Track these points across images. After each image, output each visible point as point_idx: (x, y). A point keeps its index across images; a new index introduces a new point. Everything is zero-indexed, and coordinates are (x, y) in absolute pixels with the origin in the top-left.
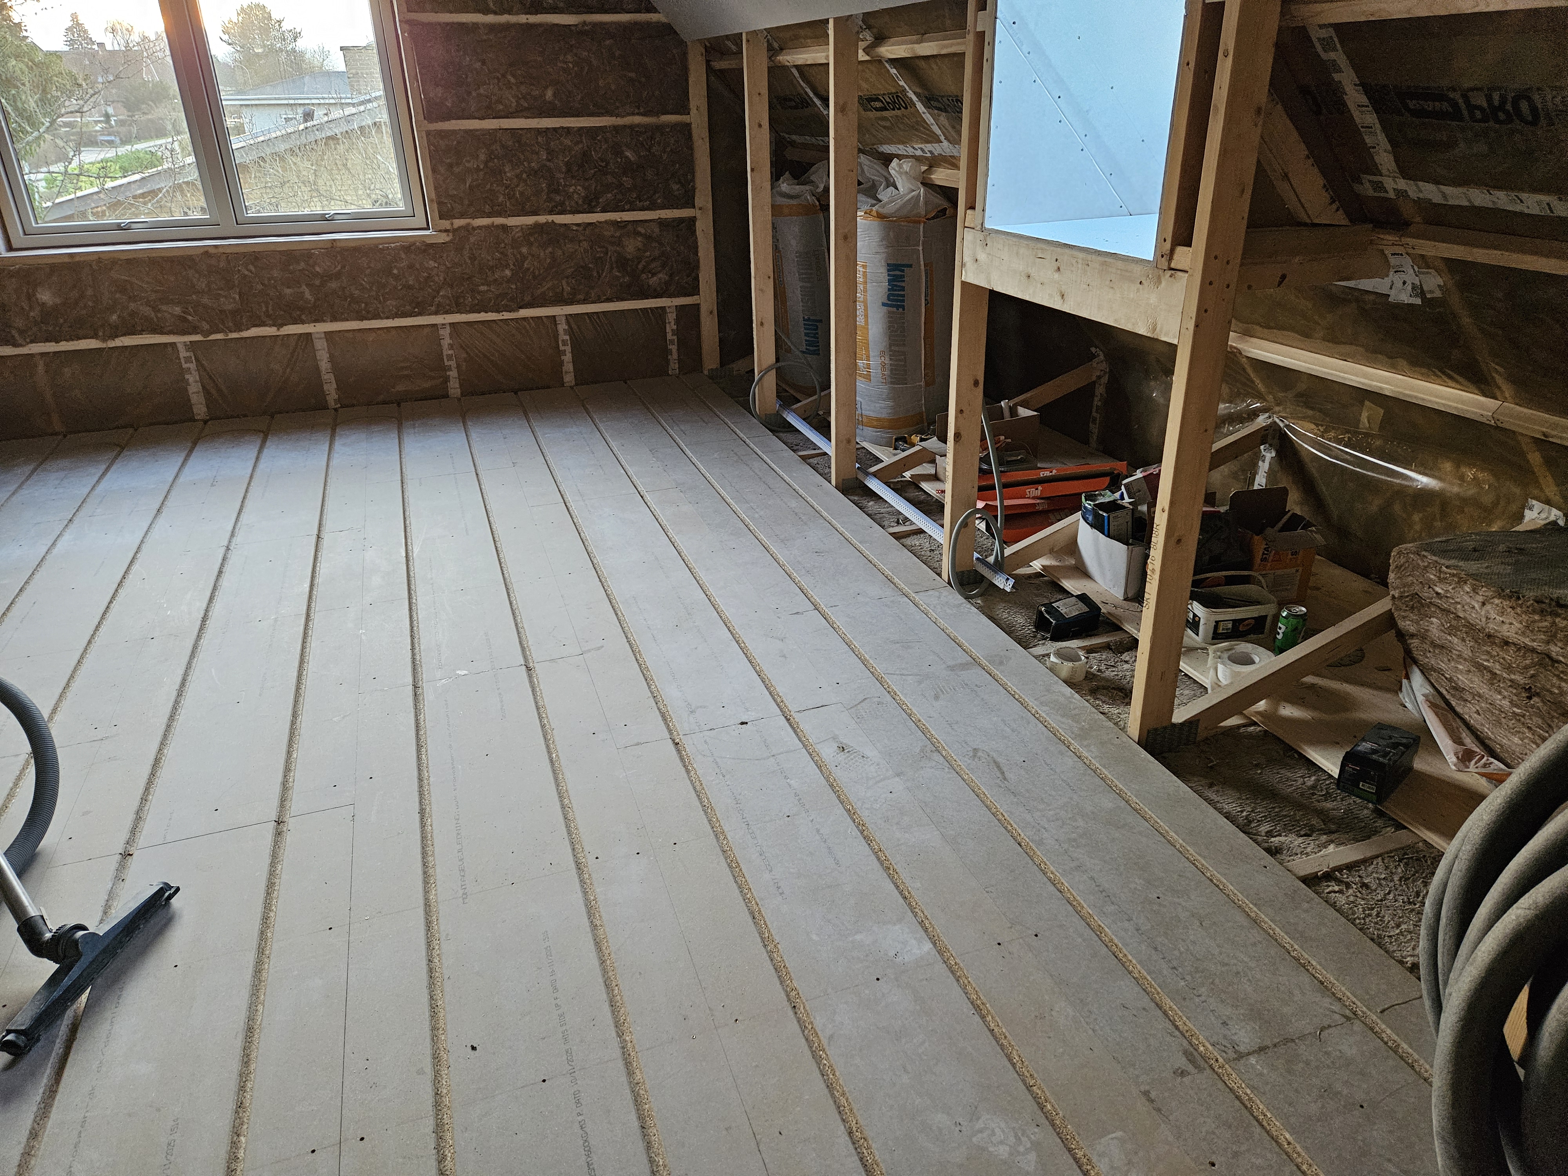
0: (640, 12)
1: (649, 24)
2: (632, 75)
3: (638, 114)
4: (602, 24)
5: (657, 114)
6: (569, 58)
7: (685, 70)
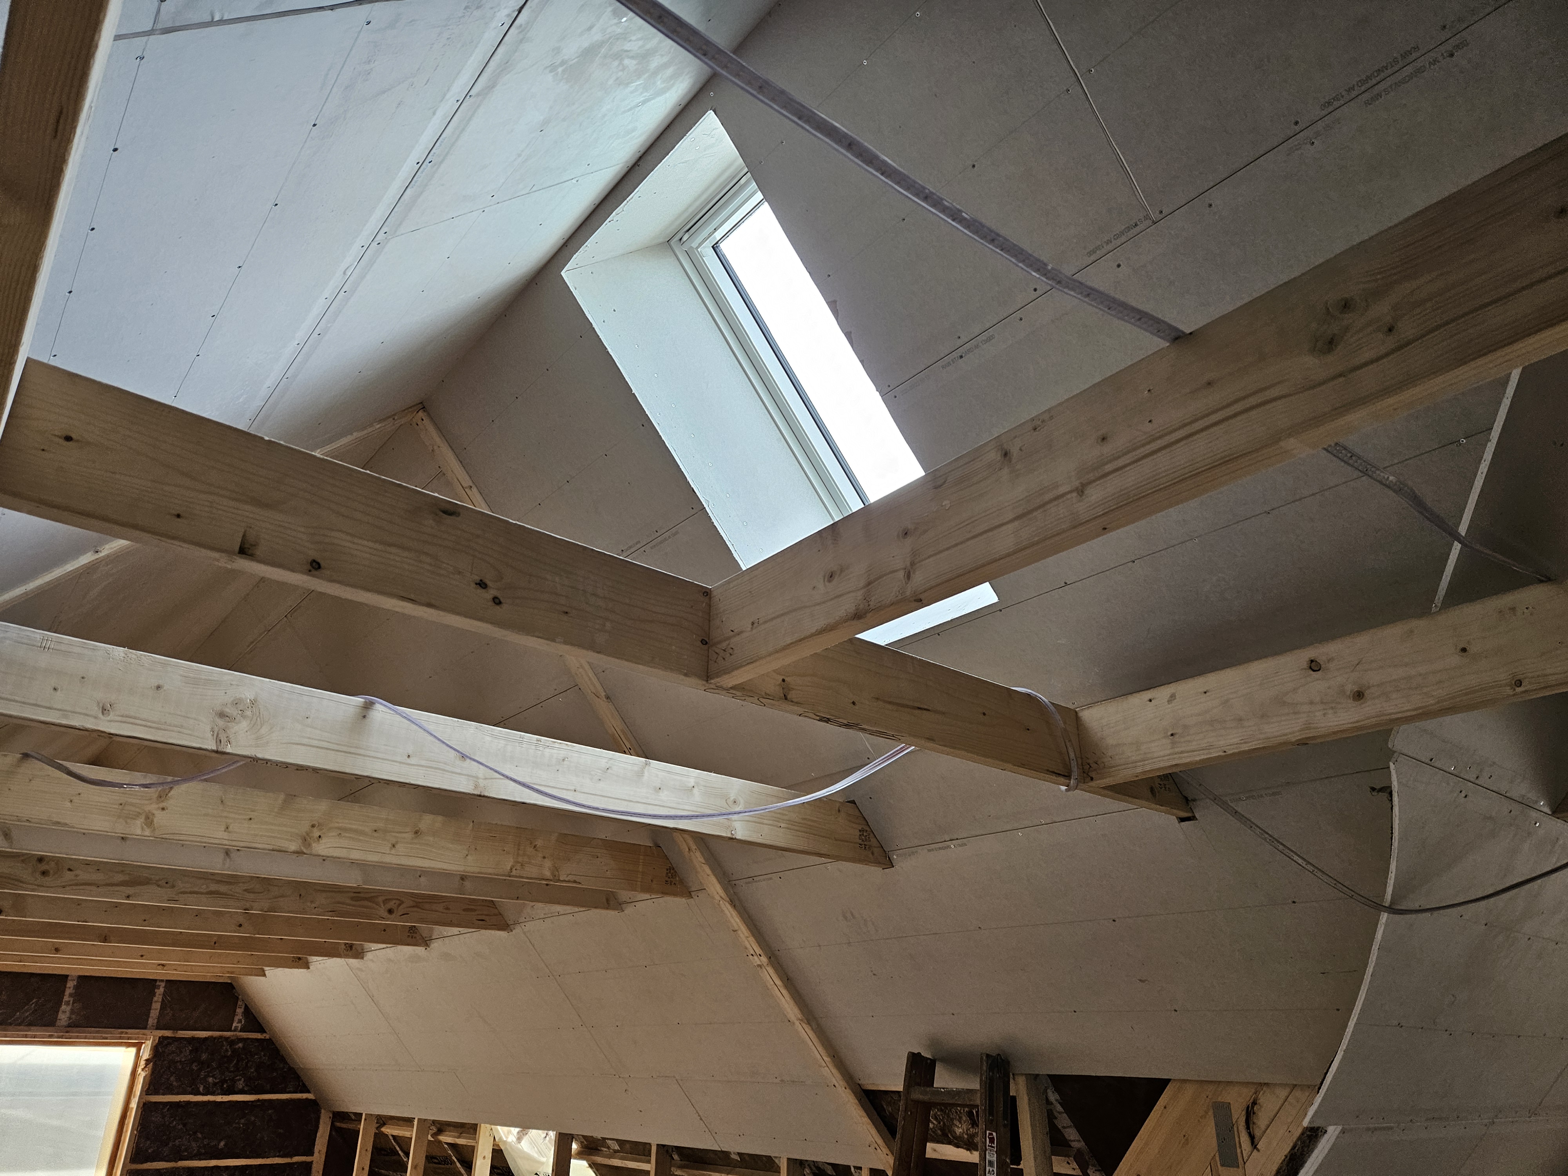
0: (296, 1093)
1: (299, 1100)
2: (281, 1131)
3: (278, 1156)
4: (270, 1101)
5: (291, 1157)
6: (243, 1121)
7: (317, 1128)
